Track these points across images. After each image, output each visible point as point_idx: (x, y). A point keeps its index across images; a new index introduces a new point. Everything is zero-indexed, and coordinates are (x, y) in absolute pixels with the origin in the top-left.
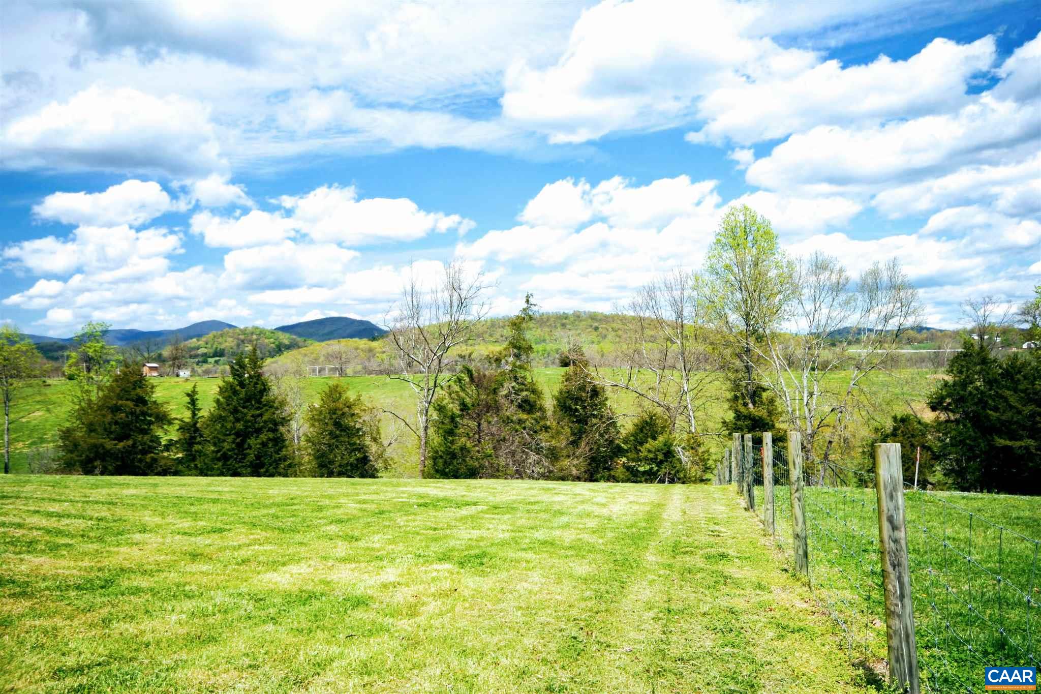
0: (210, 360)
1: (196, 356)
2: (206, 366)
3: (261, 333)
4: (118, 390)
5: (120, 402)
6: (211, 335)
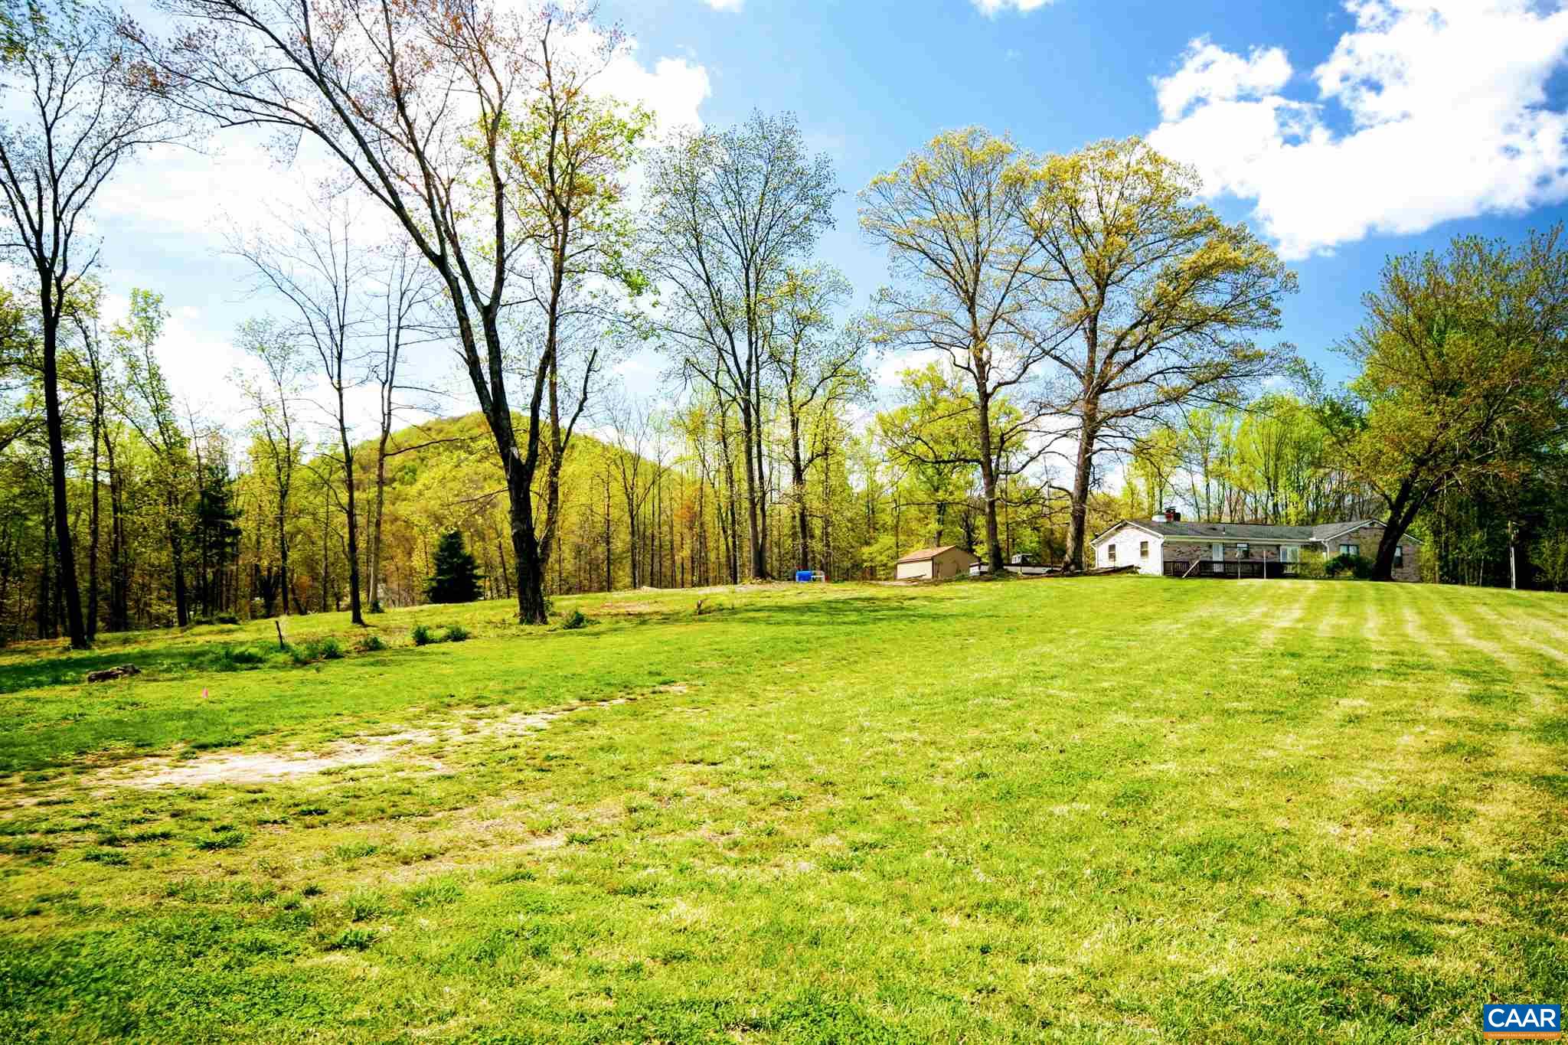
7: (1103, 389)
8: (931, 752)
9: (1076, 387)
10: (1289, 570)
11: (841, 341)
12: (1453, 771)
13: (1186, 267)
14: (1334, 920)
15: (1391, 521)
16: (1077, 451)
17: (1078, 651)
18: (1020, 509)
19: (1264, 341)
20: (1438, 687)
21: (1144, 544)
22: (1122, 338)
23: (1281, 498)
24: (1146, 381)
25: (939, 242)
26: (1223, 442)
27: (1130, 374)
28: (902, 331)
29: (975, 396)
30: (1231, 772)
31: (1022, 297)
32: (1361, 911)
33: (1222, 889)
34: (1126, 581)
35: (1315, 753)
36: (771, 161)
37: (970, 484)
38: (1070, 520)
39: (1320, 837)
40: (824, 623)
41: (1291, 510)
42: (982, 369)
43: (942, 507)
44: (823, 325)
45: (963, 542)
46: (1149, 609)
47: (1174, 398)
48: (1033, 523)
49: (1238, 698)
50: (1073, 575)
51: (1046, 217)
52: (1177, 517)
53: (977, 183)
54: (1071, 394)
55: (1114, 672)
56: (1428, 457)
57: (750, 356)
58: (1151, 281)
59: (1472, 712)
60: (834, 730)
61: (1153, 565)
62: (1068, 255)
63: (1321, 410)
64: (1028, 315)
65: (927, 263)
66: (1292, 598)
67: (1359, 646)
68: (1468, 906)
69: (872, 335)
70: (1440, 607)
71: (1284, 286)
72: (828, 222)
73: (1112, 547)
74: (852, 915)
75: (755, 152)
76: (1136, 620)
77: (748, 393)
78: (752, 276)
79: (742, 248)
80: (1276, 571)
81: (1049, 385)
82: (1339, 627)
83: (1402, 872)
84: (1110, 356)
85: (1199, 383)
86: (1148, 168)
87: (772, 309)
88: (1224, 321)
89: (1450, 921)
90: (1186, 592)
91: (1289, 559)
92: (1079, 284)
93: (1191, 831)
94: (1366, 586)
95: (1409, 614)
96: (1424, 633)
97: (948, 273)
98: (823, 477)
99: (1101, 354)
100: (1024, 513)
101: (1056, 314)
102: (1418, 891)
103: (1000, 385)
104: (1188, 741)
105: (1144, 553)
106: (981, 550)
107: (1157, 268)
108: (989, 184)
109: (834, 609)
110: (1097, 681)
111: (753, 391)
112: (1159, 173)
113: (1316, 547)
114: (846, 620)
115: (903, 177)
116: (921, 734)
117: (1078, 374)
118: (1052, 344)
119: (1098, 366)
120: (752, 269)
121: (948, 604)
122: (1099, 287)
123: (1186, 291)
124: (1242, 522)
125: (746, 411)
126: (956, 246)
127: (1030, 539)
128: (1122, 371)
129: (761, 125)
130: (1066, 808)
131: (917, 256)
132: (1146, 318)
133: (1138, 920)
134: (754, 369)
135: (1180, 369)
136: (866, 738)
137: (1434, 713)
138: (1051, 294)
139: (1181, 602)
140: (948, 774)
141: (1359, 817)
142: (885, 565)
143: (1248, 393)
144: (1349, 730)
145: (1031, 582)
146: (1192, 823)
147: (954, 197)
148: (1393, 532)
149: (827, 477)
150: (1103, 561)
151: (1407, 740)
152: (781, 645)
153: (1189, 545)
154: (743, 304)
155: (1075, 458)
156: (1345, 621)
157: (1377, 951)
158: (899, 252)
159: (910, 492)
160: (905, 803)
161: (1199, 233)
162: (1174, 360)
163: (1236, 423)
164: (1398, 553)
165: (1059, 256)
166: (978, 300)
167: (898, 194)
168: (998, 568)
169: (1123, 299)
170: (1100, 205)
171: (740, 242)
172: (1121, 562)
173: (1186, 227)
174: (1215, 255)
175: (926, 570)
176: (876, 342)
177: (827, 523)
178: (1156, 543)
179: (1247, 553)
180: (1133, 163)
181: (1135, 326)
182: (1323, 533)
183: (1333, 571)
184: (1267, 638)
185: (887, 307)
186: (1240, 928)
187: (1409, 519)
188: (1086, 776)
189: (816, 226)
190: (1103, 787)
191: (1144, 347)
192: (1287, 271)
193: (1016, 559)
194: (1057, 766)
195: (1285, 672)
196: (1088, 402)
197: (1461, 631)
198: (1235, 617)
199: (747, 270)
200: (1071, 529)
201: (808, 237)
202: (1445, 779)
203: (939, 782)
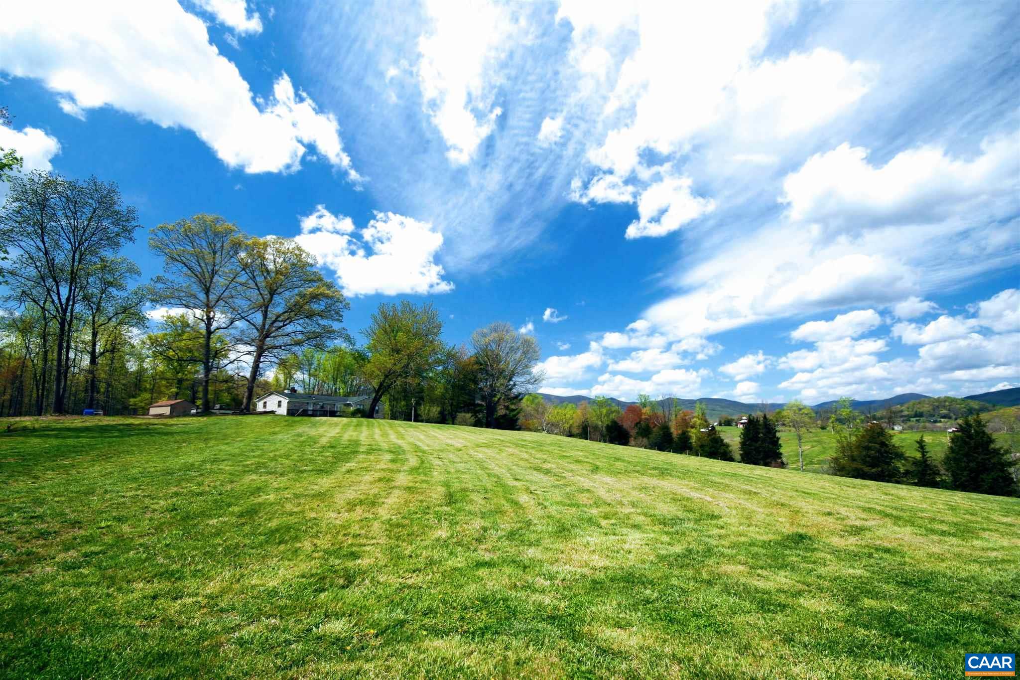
0: (912, 419)
1: (902, 416)
2: (909, 424)
3: (953, 400)
4: (868, 437)
5: (870, 444)
6: (911, 403)
7: (267, 336)
8: (147, 501)
9: (255, 334)
10: (338, 414)
11: (130, 297)
12: (380, 488)
13: (308, 293)
14: (326, 551)
15: (375, 397)
16: (253, 361)
17: (239, 448)
18: (221, 384)
19: (336, 326)
20: (381, 457)
21: (280, 402)
22: (278, 316)
23: (338, 386)
24: (287, 335)
25: (194, 261)
26: (317, 362)
27: (281, 332)
28: (168, 297)
29: (204, 331)
30: (297, 496)
31: (233, 293)
32: (338, 546)
33: (282, 547)
34: (269, 418)
35: (332, 485)
36: (100, 203)
37: (197, 372)
38: (246, 390)
39: (328, 519)
40: (96, 437)
41: (341, 391)
42: (209, 320)
43: (180, 381)
44: (120, 287)
45: (189, 399)
46: (277, 429)
47: (298, 343)
48: (228, 390)
49: (307, 466)
50: (245, 414)
51: (249, 261)
52: (295, 391)
53: (217, 240)
54: (253, 337)
55: (254, 457)
56: (389, 374)
57: (69, 296)
58: (293, 296)
59: (390, 466)
60: (86, 494)
61: (283, 410)
62: (258, 279)
63: (354, 354)
64: (236, 301)
65: (185, 269)
66: (336, 425)
67: (357, 443)
68: (375, 538)
69: (150, 297)
70: (387, 428)
71: (345, 307)
72: (131, 239)
73: (265, 403)
74: (75, 592)
75: (89, 196)
76: (270, 434)
77: (65, 315)
78: (77, 256)
79: (72, 241)
80: (333, 414)
81: (242, 332)
82: (352, 436)
83: (355, 529)
84: (273, 323)
85: (309, 339)
86: (297, 252)
87: (88, 274)
88: (321, 316)
89: (368, 545)
90: (295, 422)
91: (339, 410)
92: (262, 292)
93: (273, 524)
94: (364, 421)
95: (377, 431)
96: (381, 438)
97: (196, 276)
98: (109, 362)
99: (268, 322)
100: (224, 386)
101: (249, 303)
102: (359, 535)
103: (218, 328)
104: (282, 485)
105: (279, 406)
106: (199, 402)
107: (296, 291)
108: (223, 242)
109: (104, 430)
110: (245, 461)
111: (68, 314)
112: (301, 255)
113: (349, 405)
114: (111, 435)
115: (177, 228)
116: (143, 492)
117: (257, 329)
118: (246, 315)
119: (267, 327)
120: (78, 252)
121: (175, 427)
122: (270, 294)
123: (307, 302)
124: (322, 395)
125: (62, 324)
126: (203, 265)
127: (226, 398)
128: (277, 330)
129: (95, 184)
130: (216, 520)
131: (180, 265)
132: (290, 310)
133: (241, 567)
134: (71, 303)
135: (302, 332)
136: (108, 496)
137: (378, 467)
138: (248, 294)
139: (292, 426)
140: (154, 510)
141: (343, 510)
142: (143, 408)
143: (328, 345)
144: (347, 476)
145: (222, 417)
146: (275, 520)
147: (204, 244)
148: (376, 401)
149: (112, 362)
150: (260, 407)
151: (368, 477)
152: (63, 449)
153: (298, 402)
154: (69, 269)
155: (252, 364)
156: (355, 434)
157: (340, 561)
158: (170, 261)
159: (162, 372)
160: (126, 528)
161: (314, 281)
162: (300, 328)
163: (324, 356)
164: (377, 408)
165: (254, 278)
166: (212, 290)
167: (174, 236)
168: (207, 411)
169: (281, 301)
170: (275, 262)
171: (72, 237)
172: (268, 409)
173: (310, 278)
174: (321, 290)
175: (167, 411)
176: (152, 301)
177: (109, 385)
178: (285, 402)
179: (322, 407)
180: (290, 249)
181: (284, 313)
182: (351, 400)
183: (354, 414)
184: (324, 441)
185: (159, 285)
186: (287, 563)
187: (381, 397)
188: (229, 505)
189: (123, 240)
190: (236, 509)
191: (288, 321)
192: (347, 301)
193: (218, 406)
194: (216, 501)
195: (328, 454)
196: (260, 341)
197: (393, 437)
198: (313, 432)
199: (74, 253)
200: (246, 394)
201: (117, 244)
202: (376, 491)
203: (148, 516)
